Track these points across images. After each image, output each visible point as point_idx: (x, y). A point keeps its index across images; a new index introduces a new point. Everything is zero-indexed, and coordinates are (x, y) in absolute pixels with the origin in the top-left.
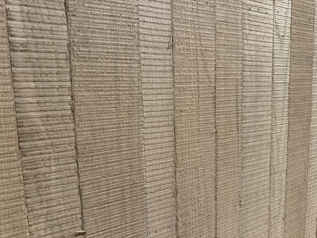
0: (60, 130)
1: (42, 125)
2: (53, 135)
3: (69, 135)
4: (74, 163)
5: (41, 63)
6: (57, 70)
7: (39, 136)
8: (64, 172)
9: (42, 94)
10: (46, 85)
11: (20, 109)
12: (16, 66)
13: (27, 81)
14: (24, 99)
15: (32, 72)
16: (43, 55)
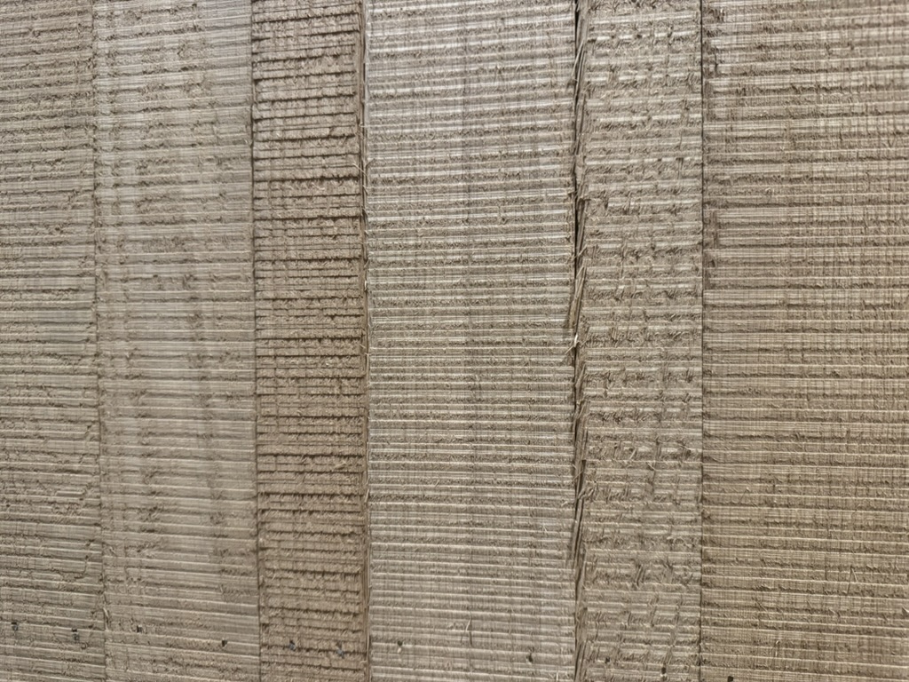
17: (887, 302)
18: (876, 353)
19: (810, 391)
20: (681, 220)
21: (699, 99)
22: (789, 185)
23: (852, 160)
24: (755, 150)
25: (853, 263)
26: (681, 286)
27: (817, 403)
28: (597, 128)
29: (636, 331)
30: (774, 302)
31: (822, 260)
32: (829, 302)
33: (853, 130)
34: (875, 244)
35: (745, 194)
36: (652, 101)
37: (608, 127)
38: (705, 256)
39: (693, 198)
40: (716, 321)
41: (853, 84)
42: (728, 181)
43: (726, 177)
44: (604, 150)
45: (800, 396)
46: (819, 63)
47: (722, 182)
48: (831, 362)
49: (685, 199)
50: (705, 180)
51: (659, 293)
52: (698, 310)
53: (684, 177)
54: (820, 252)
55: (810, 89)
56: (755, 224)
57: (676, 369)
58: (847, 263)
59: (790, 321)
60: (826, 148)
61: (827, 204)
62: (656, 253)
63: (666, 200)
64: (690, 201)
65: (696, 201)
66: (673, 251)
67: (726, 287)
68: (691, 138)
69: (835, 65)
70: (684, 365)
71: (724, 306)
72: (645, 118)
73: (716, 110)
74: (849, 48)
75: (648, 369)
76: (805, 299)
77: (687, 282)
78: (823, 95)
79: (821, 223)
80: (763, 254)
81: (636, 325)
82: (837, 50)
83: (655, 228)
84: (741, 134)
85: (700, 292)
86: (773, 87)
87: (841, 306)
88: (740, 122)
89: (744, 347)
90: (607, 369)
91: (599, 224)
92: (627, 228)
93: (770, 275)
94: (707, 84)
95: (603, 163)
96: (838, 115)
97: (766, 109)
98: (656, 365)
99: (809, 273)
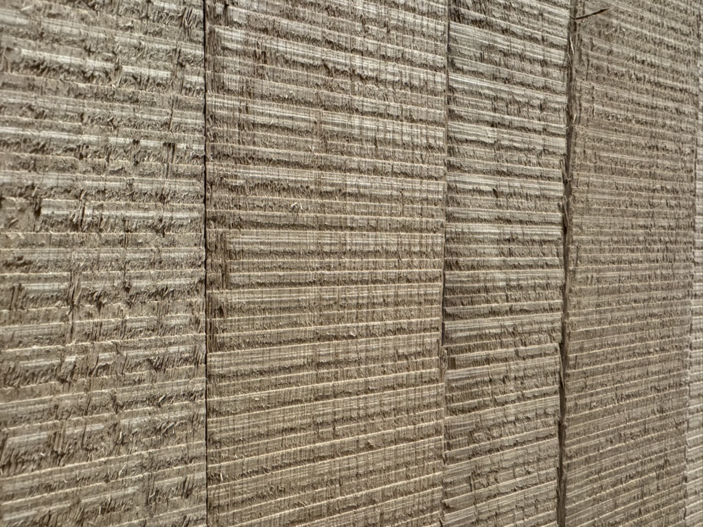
0: (534, 288)
1: (499, 268)
2: (519, 300)
3: (551, 302)
4: (555, 393)
5: (513, 68)
6: (541, 95)
7: (488, 301)
8: (532, 424)
9: (505, 166)
10: (516, 139)
11: (456, 209)
12: (459, 69)
13: (478, 122)
14: (467, 177)
15: (491, 93)
16: (518, 45)
17: (419, 349)
18: (408, 412)
19: (343, 473)
20: (173, 243)
21: (200, 52)
22: (319, 201)
23: (386, 174)
24: (278, 146)
25: (387, 304)
26: (173, 349)
27: (350, 486)
28: (15, 66)
29: (99, 432)
30: (301, 361)
31: (355, 302)
32: (363, 355)
33: (389, 136)
34: (408, 281)
35: (264, 208)
36: (121, 38)
37: (38, 67)
38: (209, 299)
39: (191, 210)
40: (225, 398)
41: (390, 77)
42: (243, 187)
43: (240, 182)
44: (30, 108)
45: (332, 482)
46: (353, 40)
47: (233, 189)
48: (365, 432)
49: (178, 210)
50: (209, 184)
51: (139, 364)
52: (199, 385)
53: (177, 175)
54: (353, 291)
55: (344, 72)
56: (277, 253)
57: (167, 482)
58: (380, 304)
59: (320, 385)
60: (360, 155)
61: (361, 228)
62: (132, 297)
63: (146, 210)
64: (186, 215)
65: (196, 214)
66: (160, 293)
67: (239, 346)
68: (188, 113)
69: (371, 48)
70: (179, 473)
71: (236, 375)
72: (109, 66)
73: (226, 75)
74: (385, 30)
75: (121, 493)
76: (337, 354)
77: (183, 343)
78: (358, 83)
79: (354, 254)
80: (288, 295)
81: (99, 420)
82: (374, 28)
83: (129, 256)
84: (259, 119)
85: (202, 356)
86: (301, 60)
87: (375, 360)
88: (258, 101)
89: (263, 430)
90: (45, 509)
91: (24, 245)
92: (78, 255)
93: (296, 324)
94: (212, 32)
95: (29, 132)
96: (373, 114)
97: (292, 88)
98: (135, 483)
99: (341, 319)
